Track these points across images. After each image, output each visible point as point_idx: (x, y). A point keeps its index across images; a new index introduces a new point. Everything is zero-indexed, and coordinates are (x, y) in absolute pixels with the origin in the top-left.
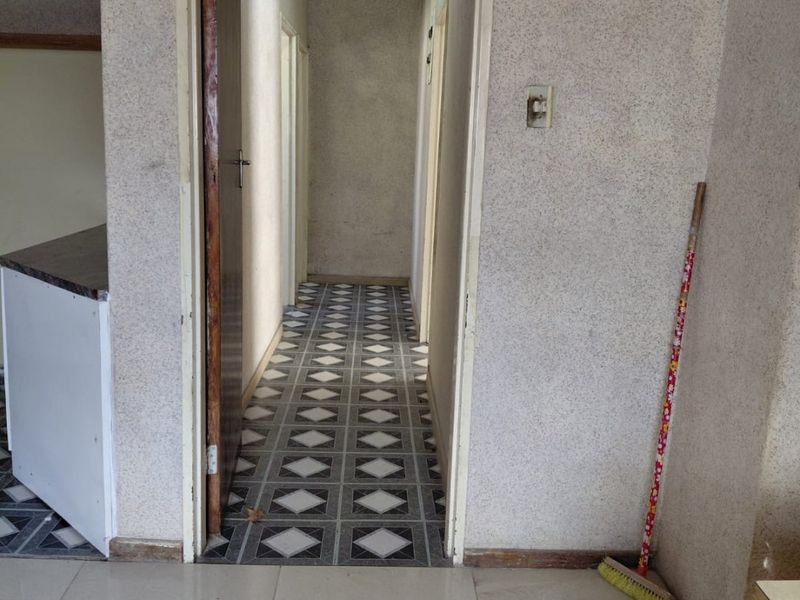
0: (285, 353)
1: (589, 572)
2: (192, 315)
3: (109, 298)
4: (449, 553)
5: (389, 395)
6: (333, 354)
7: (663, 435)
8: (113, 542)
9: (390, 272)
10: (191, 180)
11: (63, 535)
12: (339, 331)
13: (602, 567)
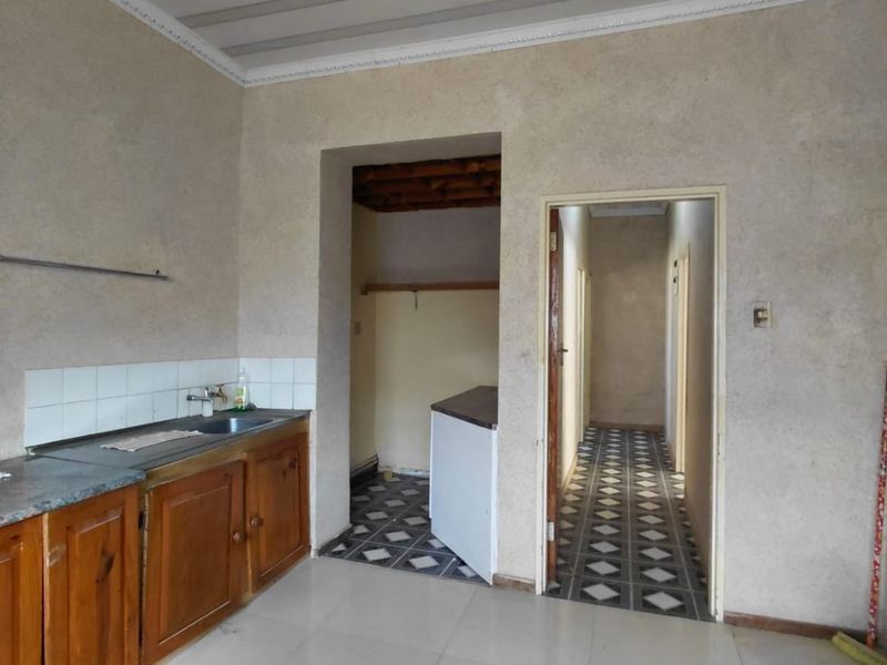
0: (581, 473)
1: (824, 641)
2: (543, 441)
3: (498, 428)
4: (713, 613)
5: (656, 507)
6: (614, 476)
7: (878, 541)
8: (495, 576)
9: (648, 422)
10: (544, 362)
11: (463, 569)
12: (616, 461)
13: (835, 639)
